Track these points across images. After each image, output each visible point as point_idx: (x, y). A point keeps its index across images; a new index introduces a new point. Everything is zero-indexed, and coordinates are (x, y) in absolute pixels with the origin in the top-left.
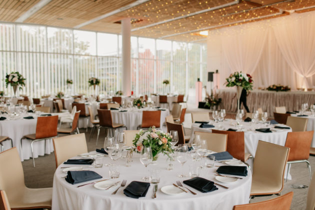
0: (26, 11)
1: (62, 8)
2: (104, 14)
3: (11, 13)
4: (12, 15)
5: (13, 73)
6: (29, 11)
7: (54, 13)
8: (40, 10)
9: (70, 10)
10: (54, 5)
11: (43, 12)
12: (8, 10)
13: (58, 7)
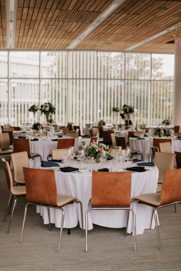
0: (75, 39)
1: (107, 34)
2: (151, 36)
3: (62, 42)
4: (63, 43)
5: (46, 103)
6: (78, 39)
7: (101, 38)
8: (87, 37)
9: (116, 35)
10: (99, 32)
11: (90, 39)
12: (58, 40)
13: (104, 33)
